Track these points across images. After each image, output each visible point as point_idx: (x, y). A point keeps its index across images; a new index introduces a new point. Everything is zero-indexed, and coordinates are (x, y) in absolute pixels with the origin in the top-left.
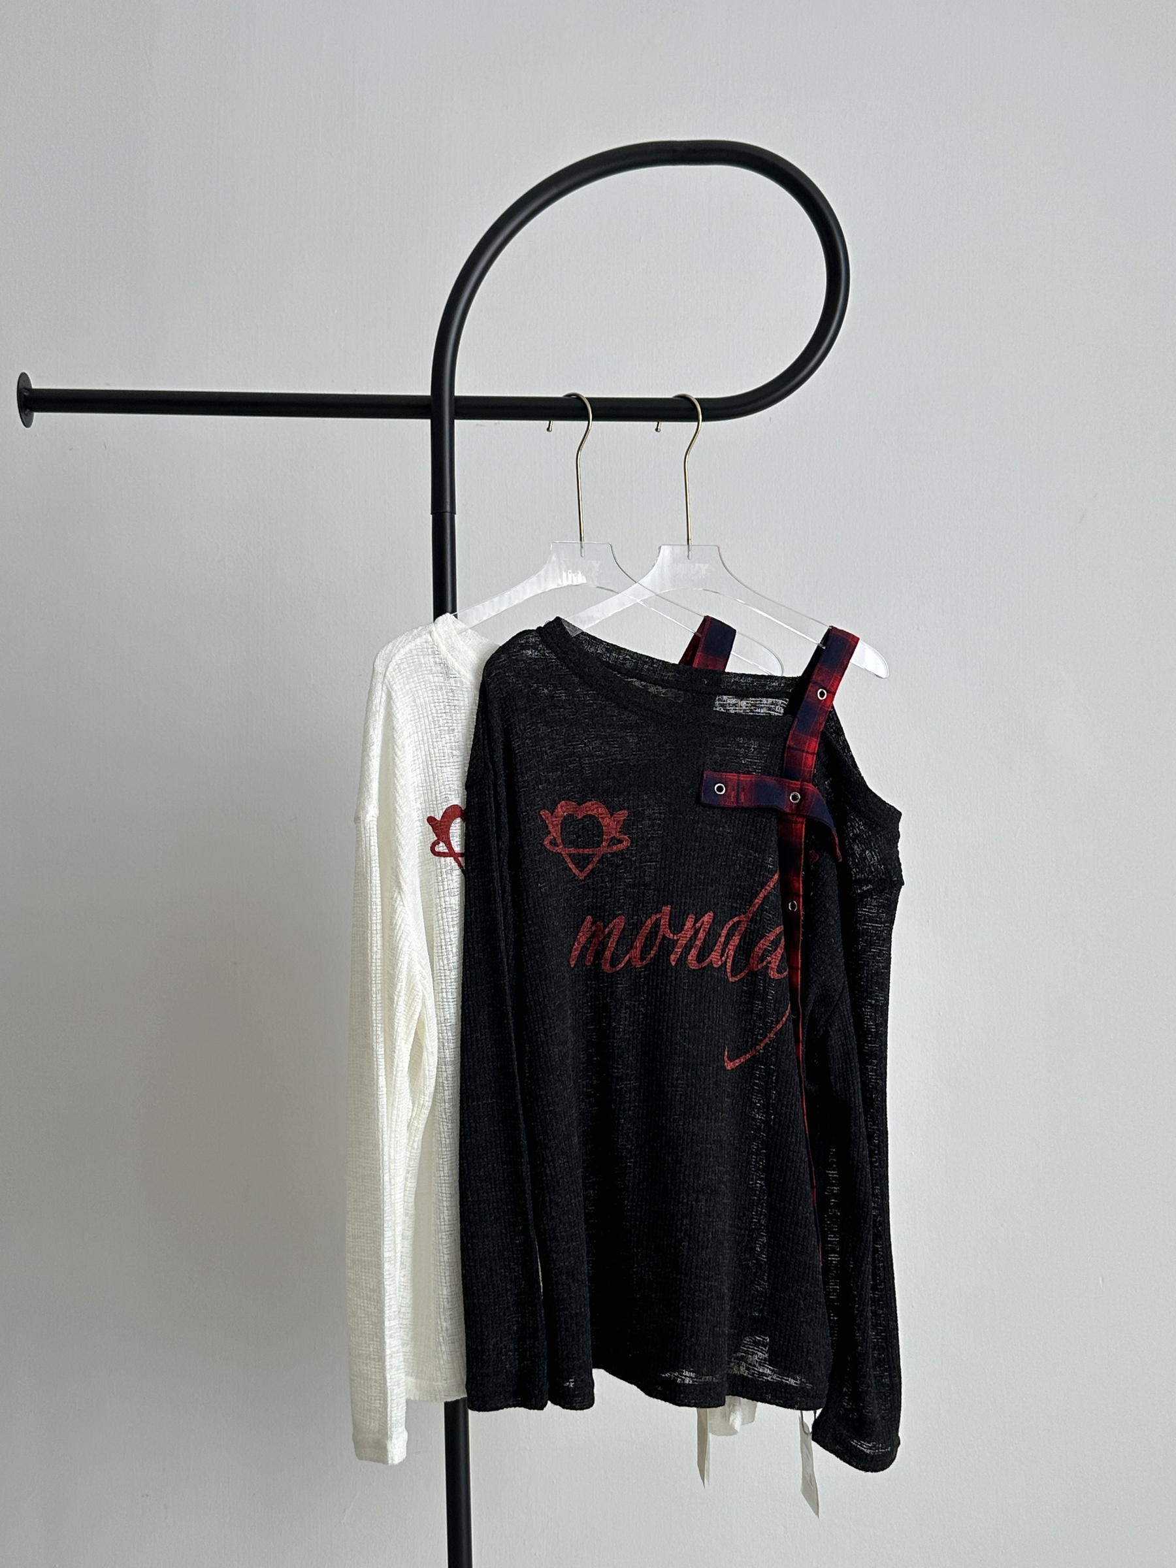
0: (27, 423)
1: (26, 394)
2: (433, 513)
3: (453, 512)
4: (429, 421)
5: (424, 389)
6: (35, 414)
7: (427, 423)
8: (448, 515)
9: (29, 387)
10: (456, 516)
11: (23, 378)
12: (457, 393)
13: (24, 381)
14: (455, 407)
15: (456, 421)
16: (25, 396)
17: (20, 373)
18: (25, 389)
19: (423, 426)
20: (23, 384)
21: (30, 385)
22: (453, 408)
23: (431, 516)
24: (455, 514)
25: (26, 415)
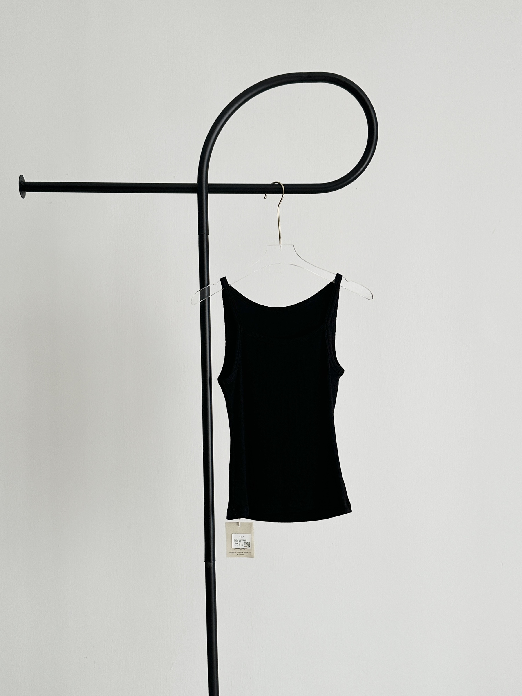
0: (23, 196)
1: (22, 184)
2: (199, 234)
3: (207, 234)
4: (197, 194)
5: (194, 180)
6: (27, 193)
7: (196, 195)
8: (205, 235)
9: (24, 181)
10: (209, 235)
11: (21, 177)
12: (208, 183)
13: (22, 179)
14: (208, 189)
15: (208, 194)
16: (22, 185)
17: (20, 175)
18: (22, 182)
19: (194, 197)
20: (21, 180)
21: (24, 180)
22: (207, 189)
23: (198, 236)
24: (208, 234)
25: (23, 193)
